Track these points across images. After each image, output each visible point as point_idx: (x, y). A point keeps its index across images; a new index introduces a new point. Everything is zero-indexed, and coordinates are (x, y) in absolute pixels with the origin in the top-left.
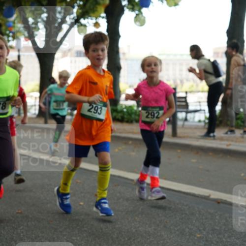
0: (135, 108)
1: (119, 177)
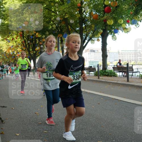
0: (113, 71)
1: (107, 97)
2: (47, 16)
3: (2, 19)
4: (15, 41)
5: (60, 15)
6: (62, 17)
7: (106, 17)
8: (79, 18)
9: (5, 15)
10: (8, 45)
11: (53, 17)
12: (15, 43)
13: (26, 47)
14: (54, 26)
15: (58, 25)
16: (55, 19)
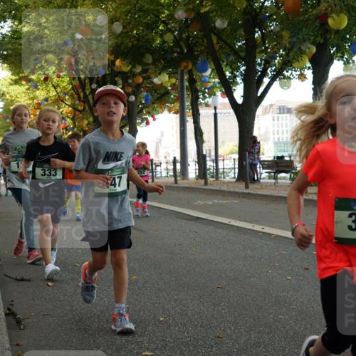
2: (147, 6)
3: (14, 18)
4: (53, 86)
5: (185, 5)
6: (193, 10)
7: (326, 5)
8: (245, 12)
9: (21, 6)
10: (32, 96)
11: (166, 11)
12: (53, 89)
13: (85, 100)
14: (169, 38)
15: (180, 34)
16: (171, 17)
